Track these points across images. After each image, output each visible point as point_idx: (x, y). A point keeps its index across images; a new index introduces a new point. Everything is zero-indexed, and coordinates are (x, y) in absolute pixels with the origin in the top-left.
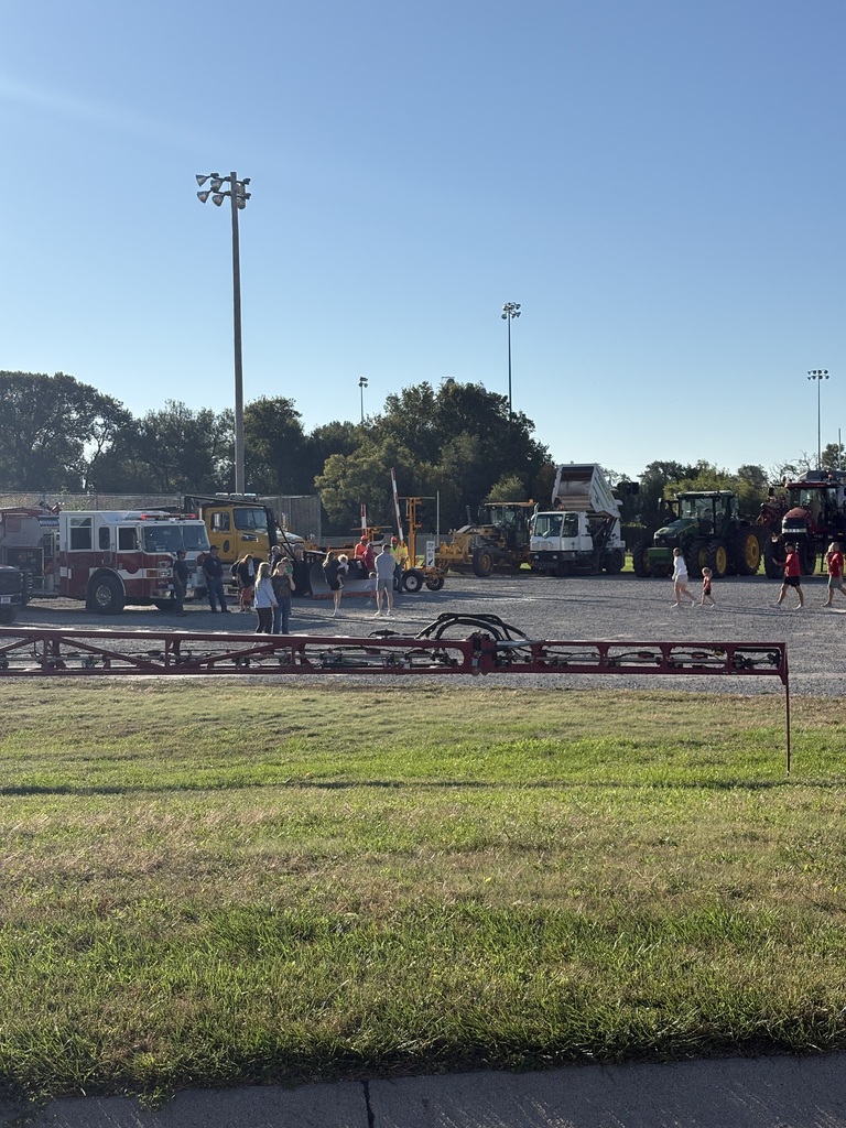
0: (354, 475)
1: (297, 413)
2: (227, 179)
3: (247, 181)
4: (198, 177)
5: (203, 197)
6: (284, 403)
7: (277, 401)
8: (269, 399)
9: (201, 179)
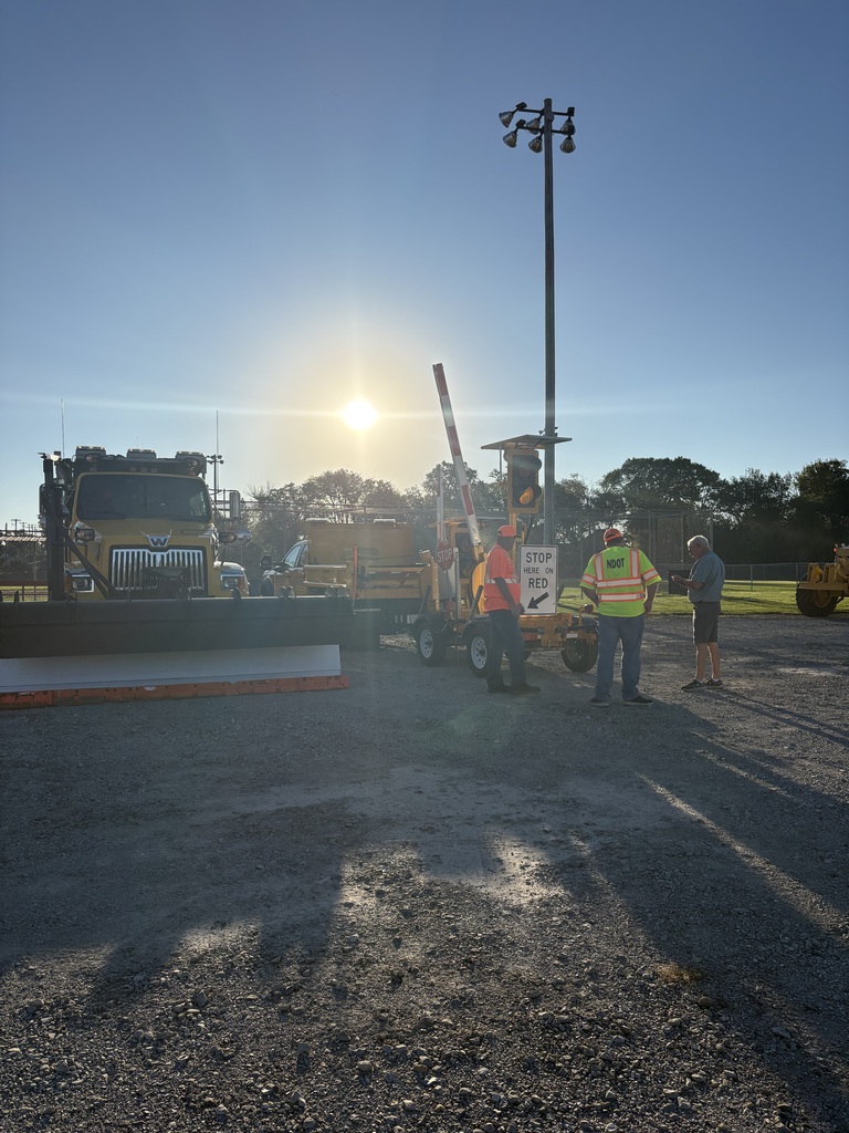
3: (571, 112)
4: (501, 115)
5: (511, 142)
6: (837, 463)
7: (831, 463)
8: (823, 461)
9: (506, 117)
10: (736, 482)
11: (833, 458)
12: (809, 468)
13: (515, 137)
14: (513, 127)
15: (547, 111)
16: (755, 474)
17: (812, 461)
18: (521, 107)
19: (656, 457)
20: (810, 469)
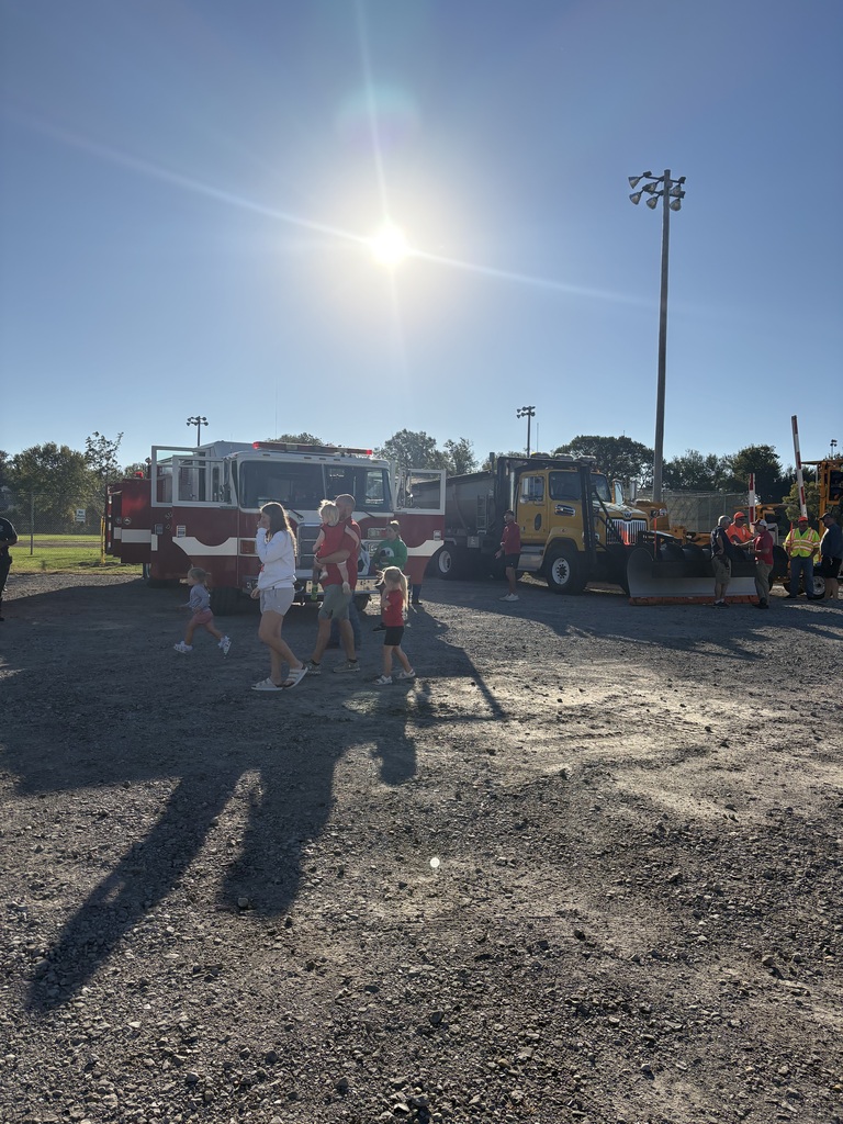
0: (813, 496)
1: (776, 456)
2: (661, 179)
3: (682, 180)
4: (630, 179)
5: (635, 199)
6: (766, 448)
7: (762, 448)
8: (756, 446)
9: (634, 181)
10: (677, 462)
11: (764, 444)
12: (743, 452)
13: (639, 197)
14: (639, 188)
15: (666, 178)
16: (695, 455)
17: (745, 446)
18: (647, 175)
19: (602, 436)
20: (744, 454)
